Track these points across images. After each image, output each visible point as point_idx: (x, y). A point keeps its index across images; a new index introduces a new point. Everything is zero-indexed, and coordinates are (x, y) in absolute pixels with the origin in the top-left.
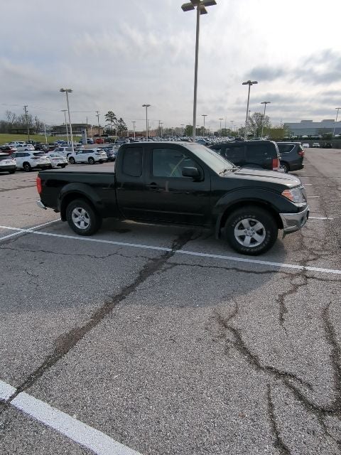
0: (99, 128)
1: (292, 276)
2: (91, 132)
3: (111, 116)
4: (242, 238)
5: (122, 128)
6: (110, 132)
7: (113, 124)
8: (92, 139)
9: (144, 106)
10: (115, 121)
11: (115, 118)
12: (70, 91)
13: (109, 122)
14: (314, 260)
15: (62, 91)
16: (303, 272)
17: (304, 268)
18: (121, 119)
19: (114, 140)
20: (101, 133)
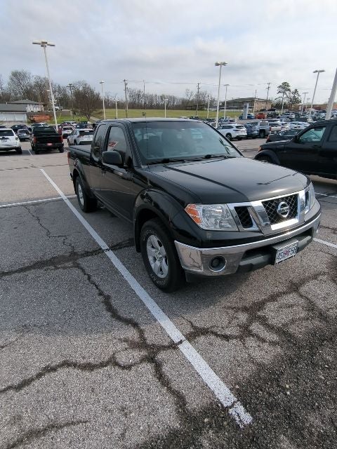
0: (267, 101)
2: (257, 106)
3: (285, 87)
4: (154, 259)
5: (295, 101)
6: (278, 106)
7: (285, 96)
8: (253, 114)
9: (316, 71)
10: (287, 92)
11: (289, 90)
12: (224, 64)
13: (281, 95)
14: (224, 337)
15: (217, 64)
16: (164, 348)
17: (181, 342)
18: (296, 90)
19: (278, 115)
20: (269, 107)
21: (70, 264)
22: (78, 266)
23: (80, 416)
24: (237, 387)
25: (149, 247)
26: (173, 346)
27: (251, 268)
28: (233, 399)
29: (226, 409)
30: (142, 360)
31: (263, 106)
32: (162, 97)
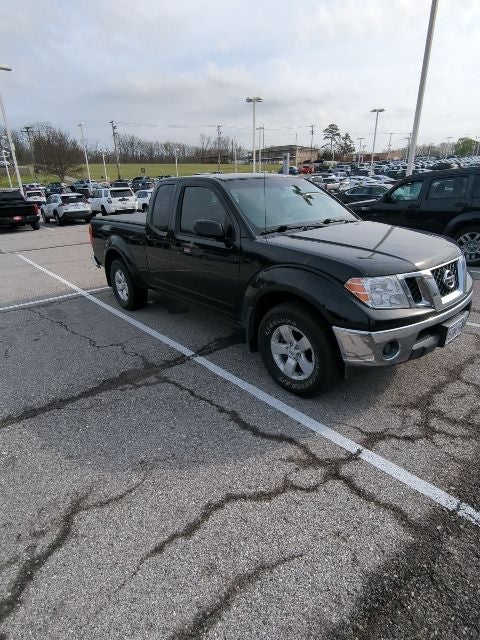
0: (313, 150)
1: (313, 461)
2: (300, 157)
3: (332, 131)
4: (284, 358)
5: (347, 149)
6: (327, 156)
7: (334, 142)
8: (295, 168)
9: (375, 111)
10: (336, 138)
11: (338, 134)
12: (259, 100)
13: (329, 141)
14: (407, 438)
15: (249, 100)
16: (344, 461)
17: (359, 451)
18: (347, 135)
19: (328, 167)
20: (314, 157)
21: (152, 379)
22: (166, 380)
23: (290, 550)
24: (453, 488)
25: (274, 343)
26: (353, 458)
27: (423, 351)
28: (456, 501)
29: (453, 513)
30: (326, 479)
31: (306, 156)
32: (167, 146)
